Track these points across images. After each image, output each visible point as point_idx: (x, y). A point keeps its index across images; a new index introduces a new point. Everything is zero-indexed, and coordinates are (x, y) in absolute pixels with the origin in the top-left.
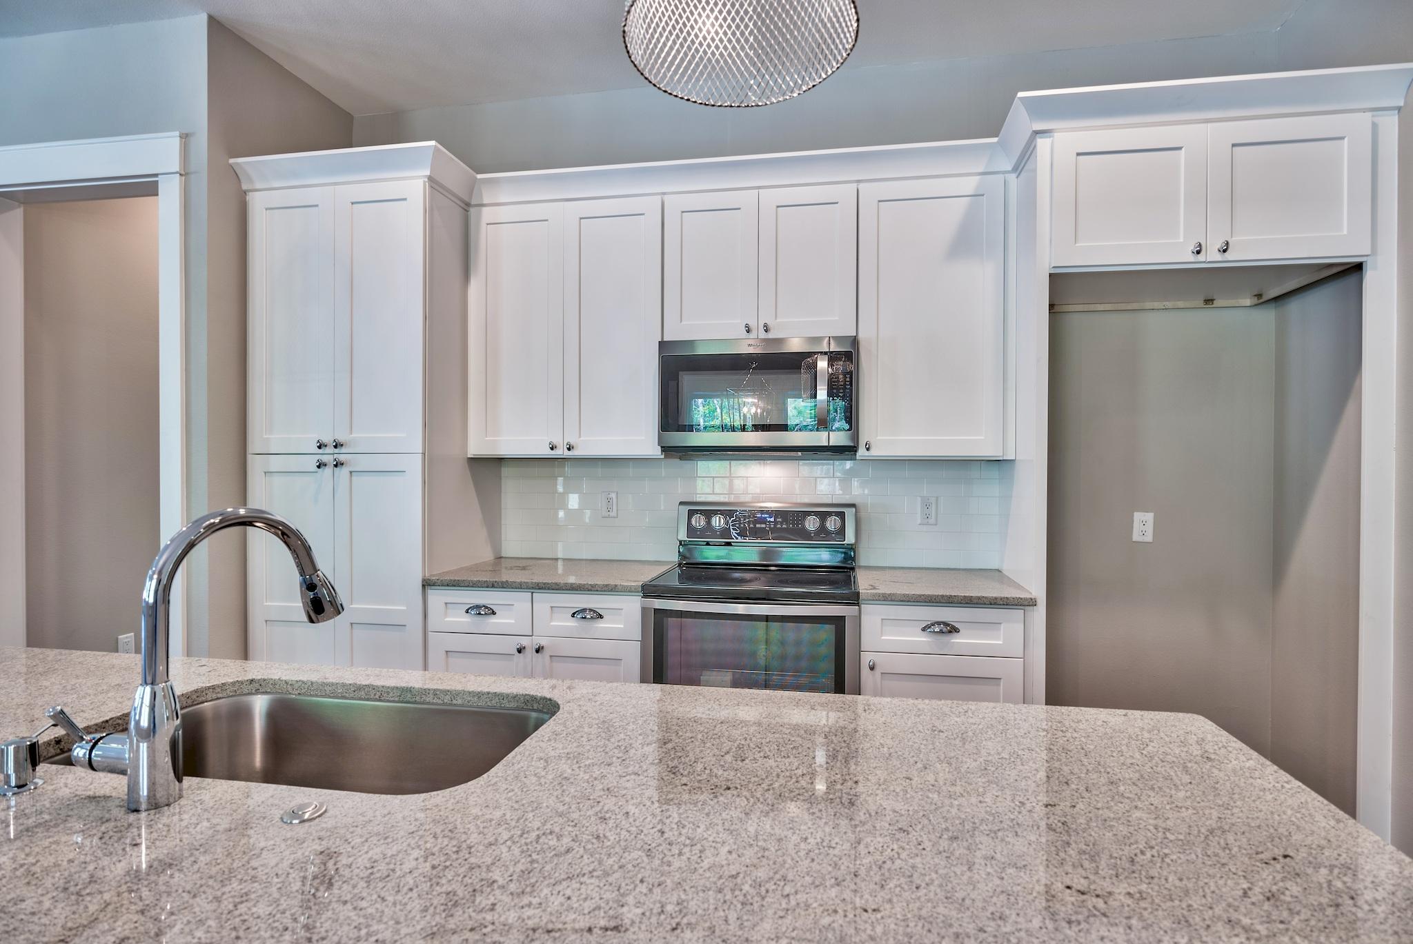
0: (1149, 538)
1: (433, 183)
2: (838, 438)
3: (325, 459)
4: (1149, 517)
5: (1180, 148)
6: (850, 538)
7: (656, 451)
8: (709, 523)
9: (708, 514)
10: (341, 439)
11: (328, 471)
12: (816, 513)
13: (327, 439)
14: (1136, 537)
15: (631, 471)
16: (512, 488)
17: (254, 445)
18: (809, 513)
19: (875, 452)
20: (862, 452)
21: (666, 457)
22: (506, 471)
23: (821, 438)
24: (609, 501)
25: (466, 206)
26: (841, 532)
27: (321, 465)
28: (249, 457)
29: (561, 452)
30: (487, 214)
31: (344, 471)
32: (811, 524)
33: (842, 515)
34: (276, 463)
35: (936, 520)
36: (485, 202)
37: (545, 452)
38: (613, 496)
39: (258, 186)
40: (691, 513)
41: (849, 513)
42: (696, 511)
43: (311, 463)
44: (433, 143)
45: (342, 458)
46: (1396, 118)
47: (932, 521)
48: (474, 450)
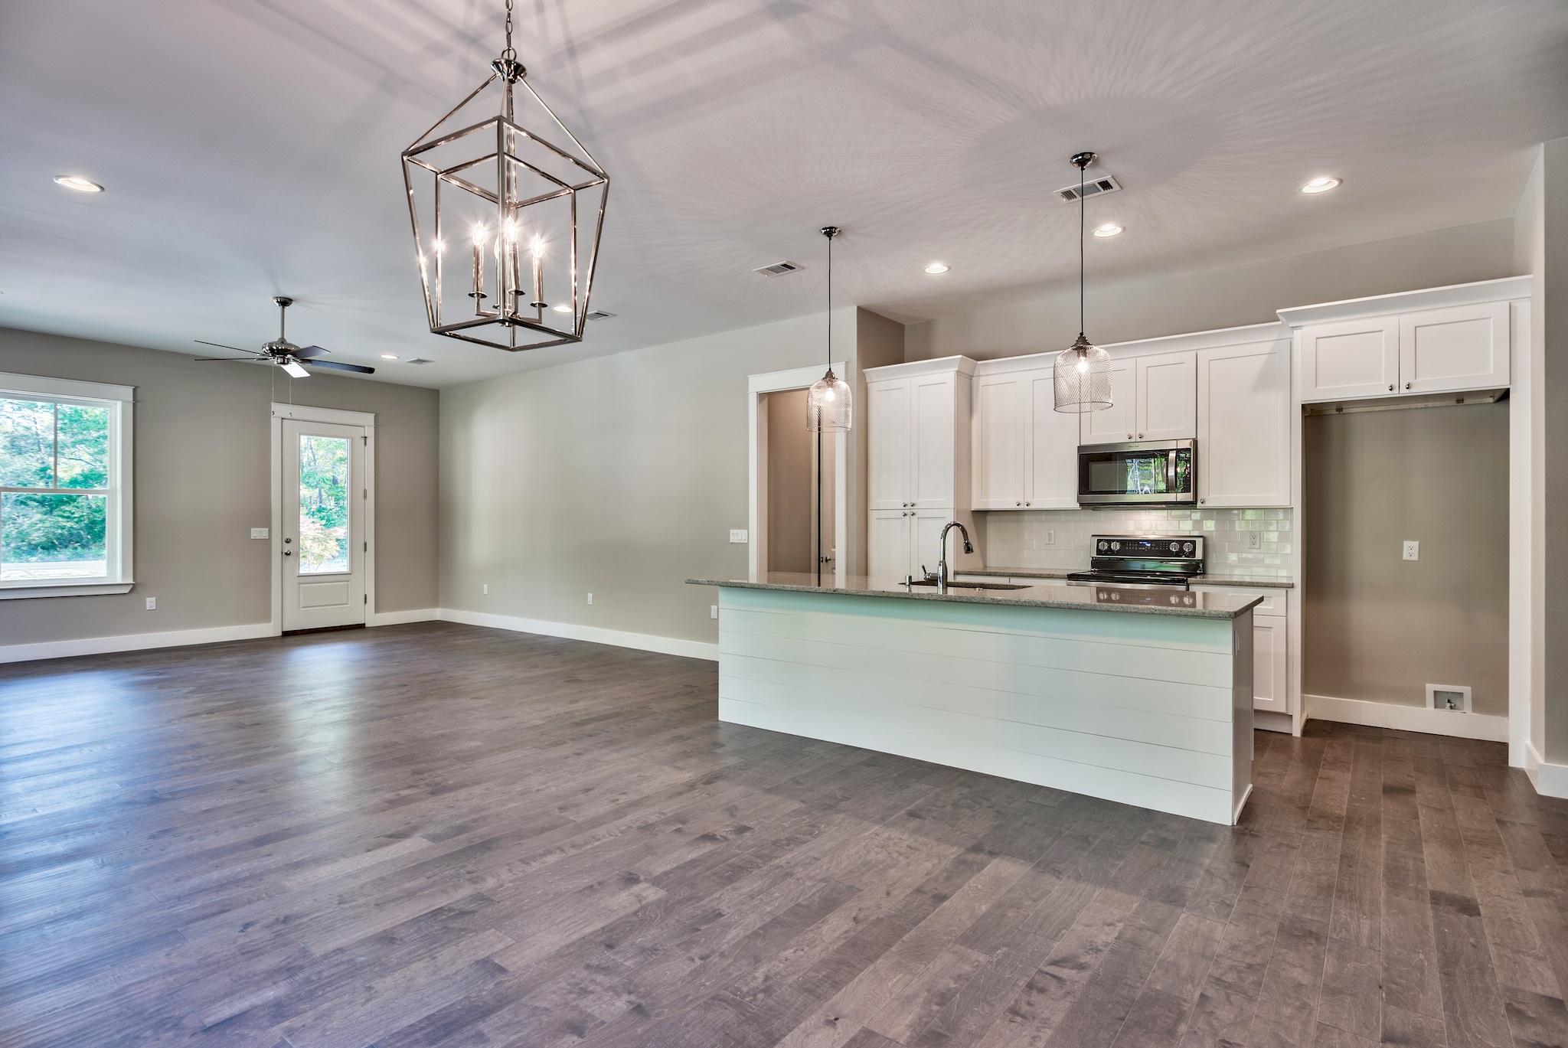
0: (1415, 558)
1: (958, 372)
2: (1182, 497)
3: (906, 512)
4: (1416, 544)
5: (1382, 331)
6: (1199, 555)
7: (1077, 506)
8: (1110, 547)
9: (1109, 542)
10: (914, 502)
11: (907, 517)
12: (1177, 541)
13: (908, 502)
14: (1406, 557)
15: (1063, 517)
16: (992, 528)
17: (872, 505)
18: (1173, 541)
19: (1207, 505)
20: (1199, 504)
21: (1082, 509)
22: (989, 518)
23: (1171, 497)
24: (1050, 534)
25: (971, 377)
26: (1193, 553)
27: (905, 515)
28: (870, 512)
29: (1023, 507)
30: (983, 381)
31: (915, 517)
32: (1173, 548)
33: (1194, 543)
34: (882, 514)
35: (1260, 545)
36: (981, 374)
37: (1014, 507)
38: (1052, 532)
39: (874, 380)
40: (1099, 541)
41: (1199, 542)
42: (1101, 540)
43: (901, 513)
44: (960, 356)
45: (914, 511)
46: (1529, 303)
47: (1257, 546)
48: (976, 505)
